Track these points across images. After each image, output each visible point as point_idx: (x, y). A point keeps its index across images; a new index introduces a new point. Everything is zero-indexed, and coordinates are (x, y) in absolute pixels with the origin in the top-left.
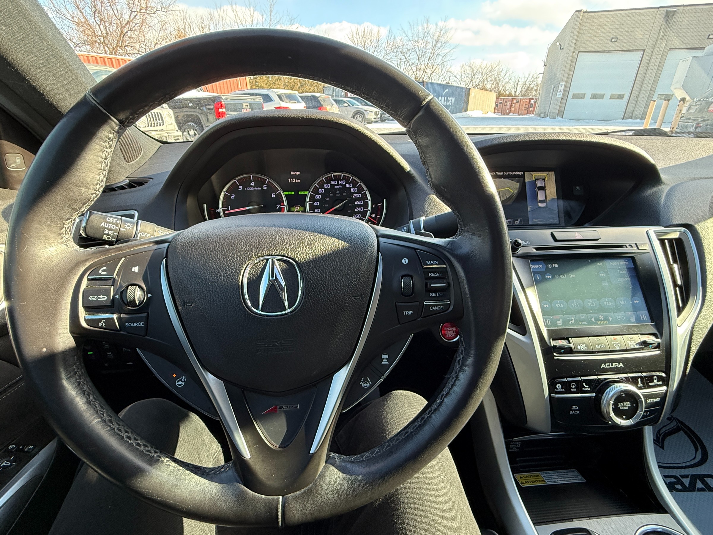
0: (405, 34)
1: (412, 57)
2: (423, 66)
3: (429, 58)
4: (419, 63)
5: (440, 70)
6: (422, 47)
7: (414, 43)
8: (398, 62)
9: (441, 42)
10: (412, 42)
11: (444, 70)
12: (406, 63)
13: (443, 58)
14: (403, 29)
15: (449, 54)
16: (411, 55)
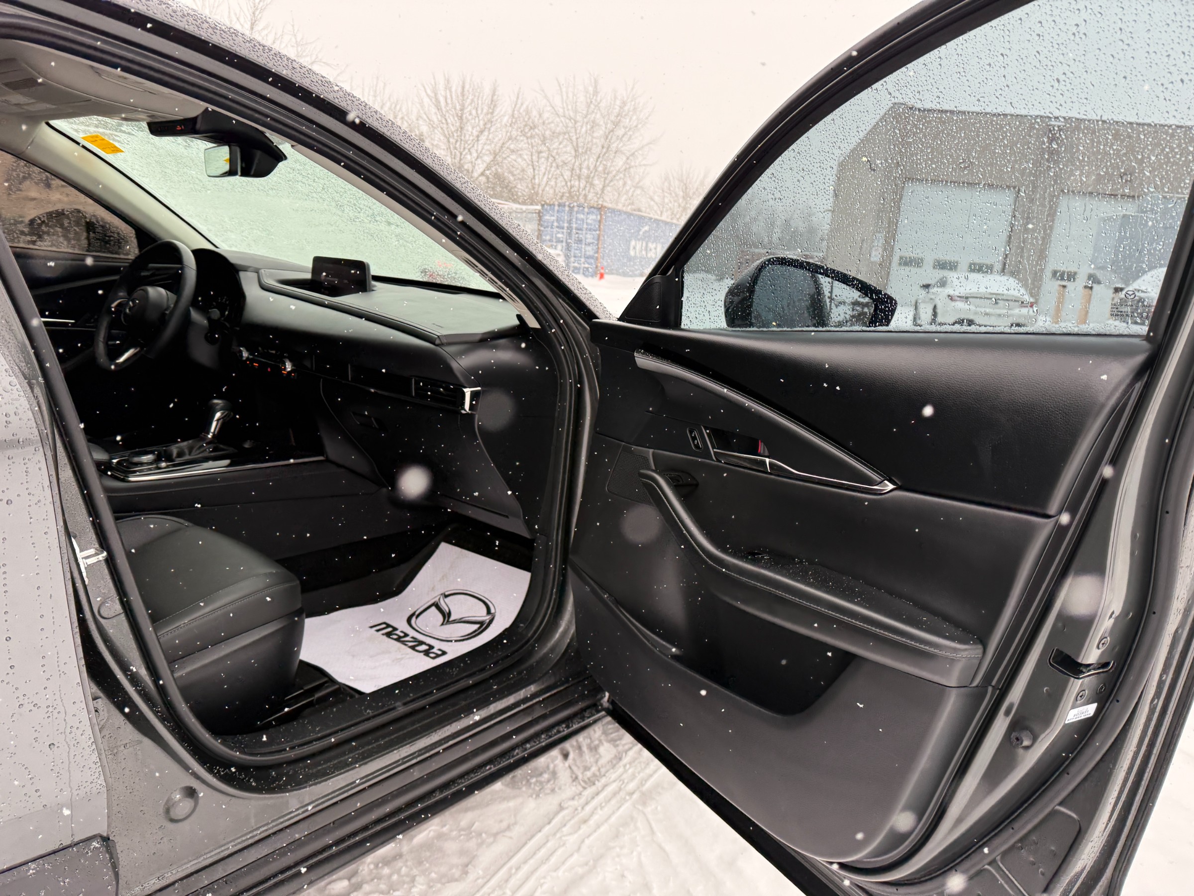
0: (548, 100)
1: (564, 150)
2: (585, 171)
3: (599, 157)
4: (577, 164)
5: (621, 183)
6: (584, 130)
7: (567, 121)
9: (625, 128)
10: (562, 119)
11: (629, 182)
12: (550, 160)
13: (628, 159)
14: (543, 91)
15: (640, 152)
16: (561, 146)
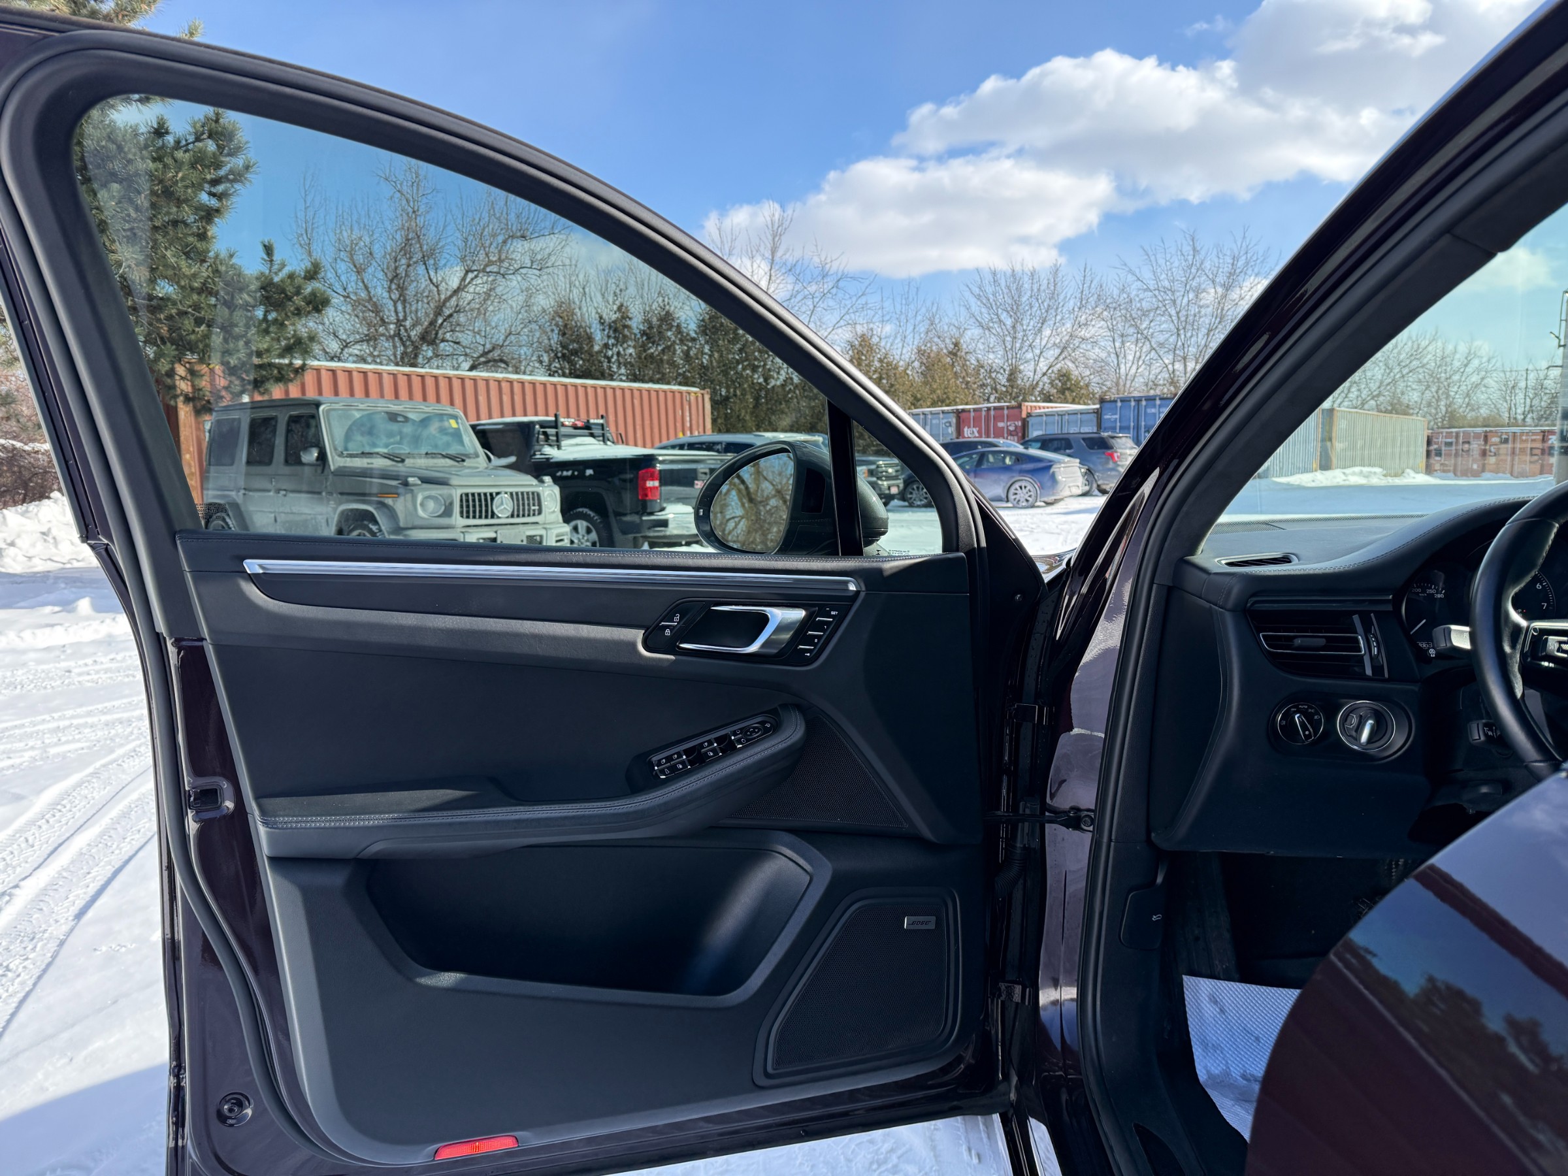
8: (1118, 344)
